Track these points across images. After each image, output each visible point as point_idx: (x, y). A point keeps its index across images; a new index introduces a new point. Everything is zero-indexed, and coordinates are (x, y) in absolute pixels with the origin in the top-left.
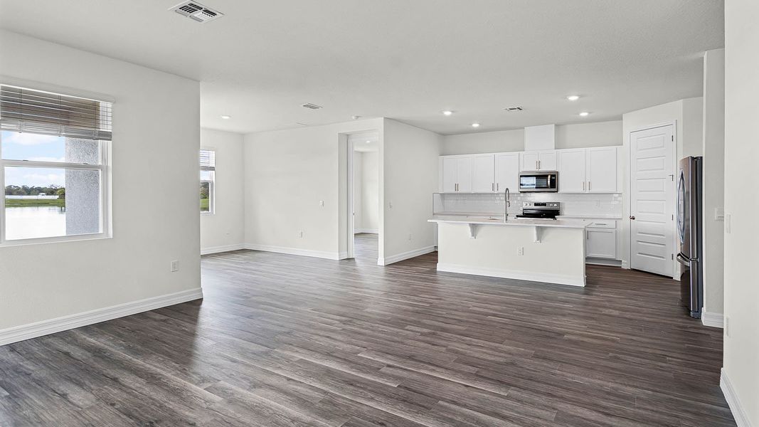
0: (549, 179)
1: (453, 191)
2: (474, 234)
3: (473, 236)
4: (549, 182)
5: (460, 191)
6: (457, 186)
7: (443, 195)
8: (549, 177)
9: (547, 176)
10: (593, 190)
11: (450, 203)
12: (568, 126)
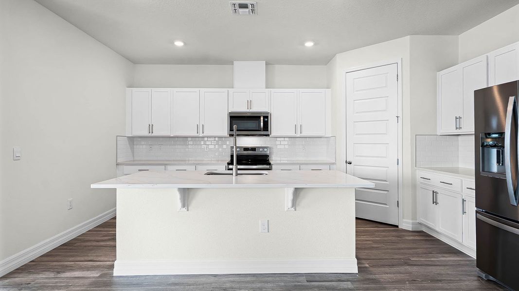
0: (262, 121)
1: (145, 133)
2: (185, 203)
3: (184, 206)
4: (262, 124)
5: (155, 134)
6: (151, 128)
7: (132, 140)
8: (262, 118)
9: (259, 117)
10: (304, 134)
11: (142, 149)
12: (277, 67)
